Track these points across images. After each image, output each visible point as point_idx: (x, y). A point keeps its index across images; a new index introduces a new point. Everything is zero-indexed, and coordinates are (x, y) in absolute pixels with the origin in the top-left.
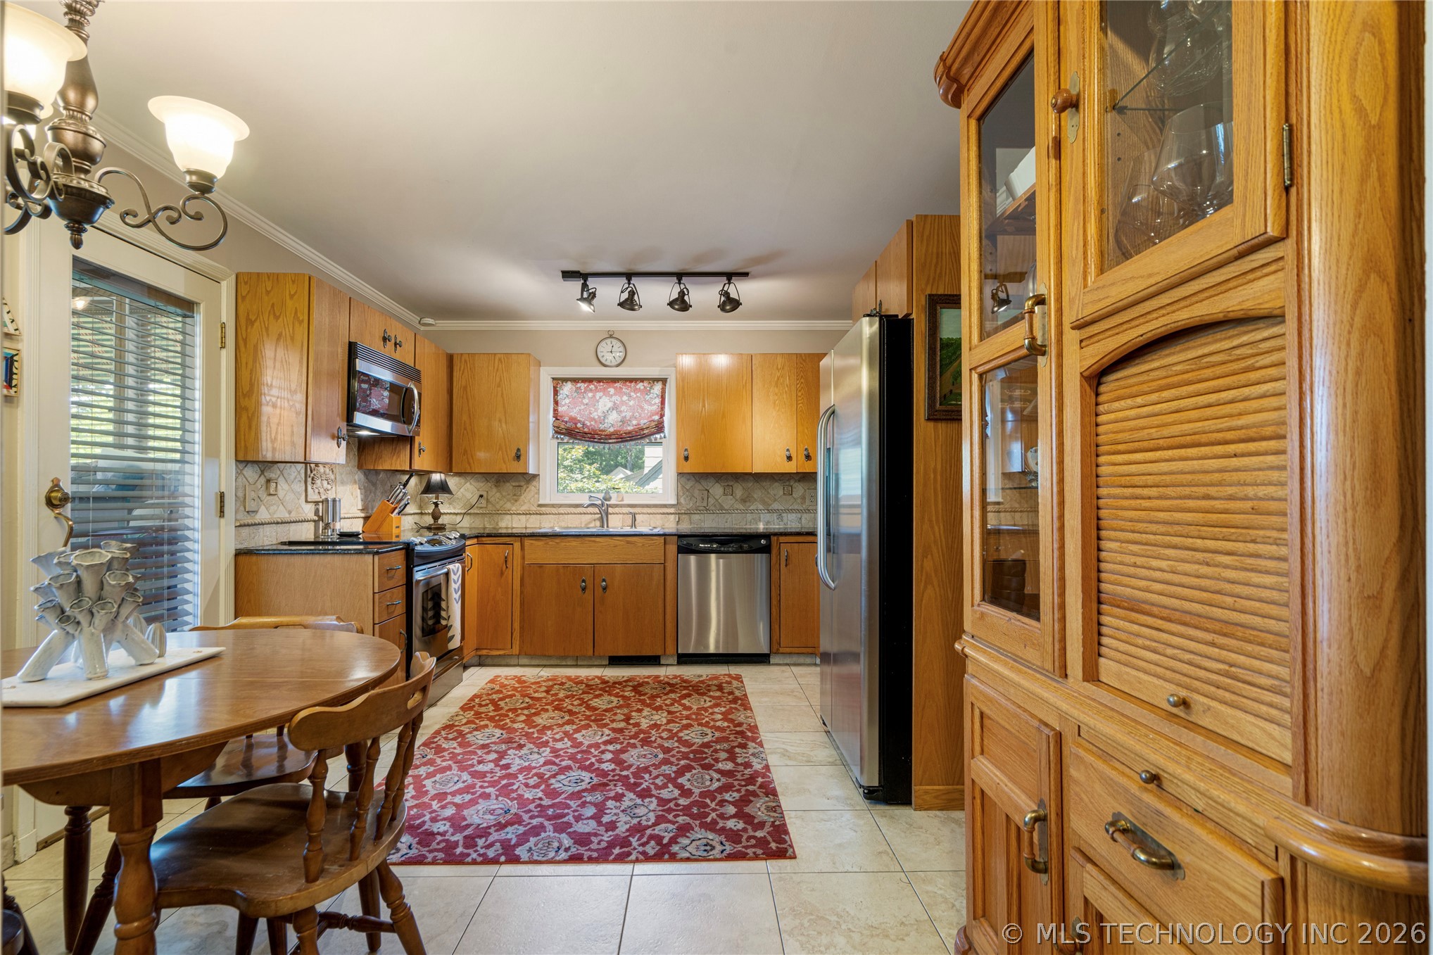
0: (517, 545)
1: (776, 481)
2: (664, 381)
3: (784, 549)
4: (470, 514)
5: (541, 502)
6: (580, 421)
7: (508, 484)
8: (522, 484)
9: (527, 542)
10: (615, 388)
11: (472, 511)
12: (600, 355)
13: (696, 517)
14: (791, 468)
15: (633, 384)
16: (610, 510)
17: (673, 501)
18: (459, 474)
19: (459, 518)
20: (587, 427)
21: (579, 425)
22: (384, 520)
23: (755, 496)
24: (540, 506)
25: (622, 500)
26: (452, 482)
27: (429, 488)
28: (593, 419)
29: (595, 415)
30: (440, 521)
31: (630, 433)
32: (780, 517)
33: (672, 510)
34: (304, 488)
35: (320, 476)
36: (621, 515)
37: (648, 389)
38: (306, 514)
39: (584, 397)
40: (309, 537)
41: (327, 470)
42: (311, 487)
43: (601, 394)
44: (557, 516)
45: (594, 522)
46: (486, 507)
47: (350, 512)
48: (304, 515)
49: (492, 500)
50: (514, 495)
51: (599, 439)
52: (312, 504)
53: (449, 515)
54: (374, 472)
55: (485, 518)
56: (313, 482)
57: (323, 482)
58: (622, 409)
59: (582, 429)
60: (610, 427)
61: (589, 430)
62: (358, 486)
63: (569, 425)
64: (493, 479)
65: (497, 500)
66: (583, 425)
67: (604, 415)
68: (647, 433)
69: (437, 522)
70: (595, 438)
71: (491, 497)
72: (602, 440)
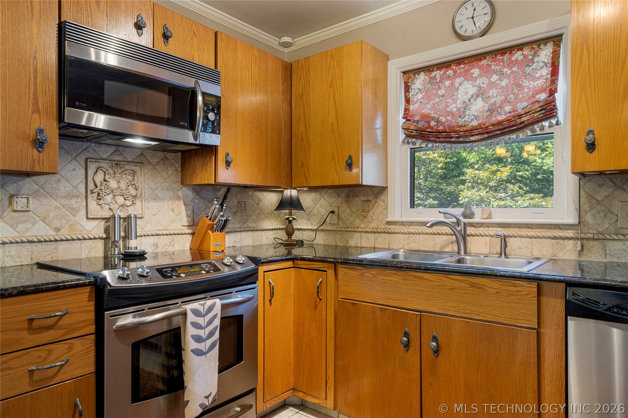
0: (331, 272)
2: (557, 39)
4: (322, 230)
5: (390, 219)
6: (433, 118)
7: (357, 199)
8: (371, 198)
9: (341, 270)
10: (481, 68)
11: (324, 227)
12: (458, 26)
15: (506, 57)
16: (470, 230)
17: (572, 219)
18: (313, 189)
19: (314, 235)
20: (442, 124)
21: (433, 123)
22: (205, 237)
24: (389, 223)
25: (490, 217)
26: (307, 199)
27: (283, 204)
28: (451, 113)
29: (453, 108)
30: (294, 237)
33: (571, 233)
34: (84, 203)
35: (110, 192)
36: (488, 238)
37: (530, 57)
38: (89, 231)
39: (440, 88)
40: (94, 256)
41: (123, 185)
42: (95, 203)
43: (462, 79)
44: (407, 236)
45: (451, 246)
46: (338, 224)
47: (169, 228)
48: (86, 232)
49: (342, 216)
50: (363, 211)
51: (458, 137)
52: (100, 220)
53: (306, 231)
54: (210, 188)
55: (337, 236)
56: (99, 198)
57: (117, 198)
58: (490, 94)
59: (436, 127)
60: (472, 120)
61: (445, 127)
62: (182, 202)
63: (420, 125)
64: (344, 194)
65: (347, 216)
66: (438, 121)
67: (465, 105)
68: (526, 123)
69: (291, 238)
70: (452, 137)
71: (342, 213)
72: (461, 139)
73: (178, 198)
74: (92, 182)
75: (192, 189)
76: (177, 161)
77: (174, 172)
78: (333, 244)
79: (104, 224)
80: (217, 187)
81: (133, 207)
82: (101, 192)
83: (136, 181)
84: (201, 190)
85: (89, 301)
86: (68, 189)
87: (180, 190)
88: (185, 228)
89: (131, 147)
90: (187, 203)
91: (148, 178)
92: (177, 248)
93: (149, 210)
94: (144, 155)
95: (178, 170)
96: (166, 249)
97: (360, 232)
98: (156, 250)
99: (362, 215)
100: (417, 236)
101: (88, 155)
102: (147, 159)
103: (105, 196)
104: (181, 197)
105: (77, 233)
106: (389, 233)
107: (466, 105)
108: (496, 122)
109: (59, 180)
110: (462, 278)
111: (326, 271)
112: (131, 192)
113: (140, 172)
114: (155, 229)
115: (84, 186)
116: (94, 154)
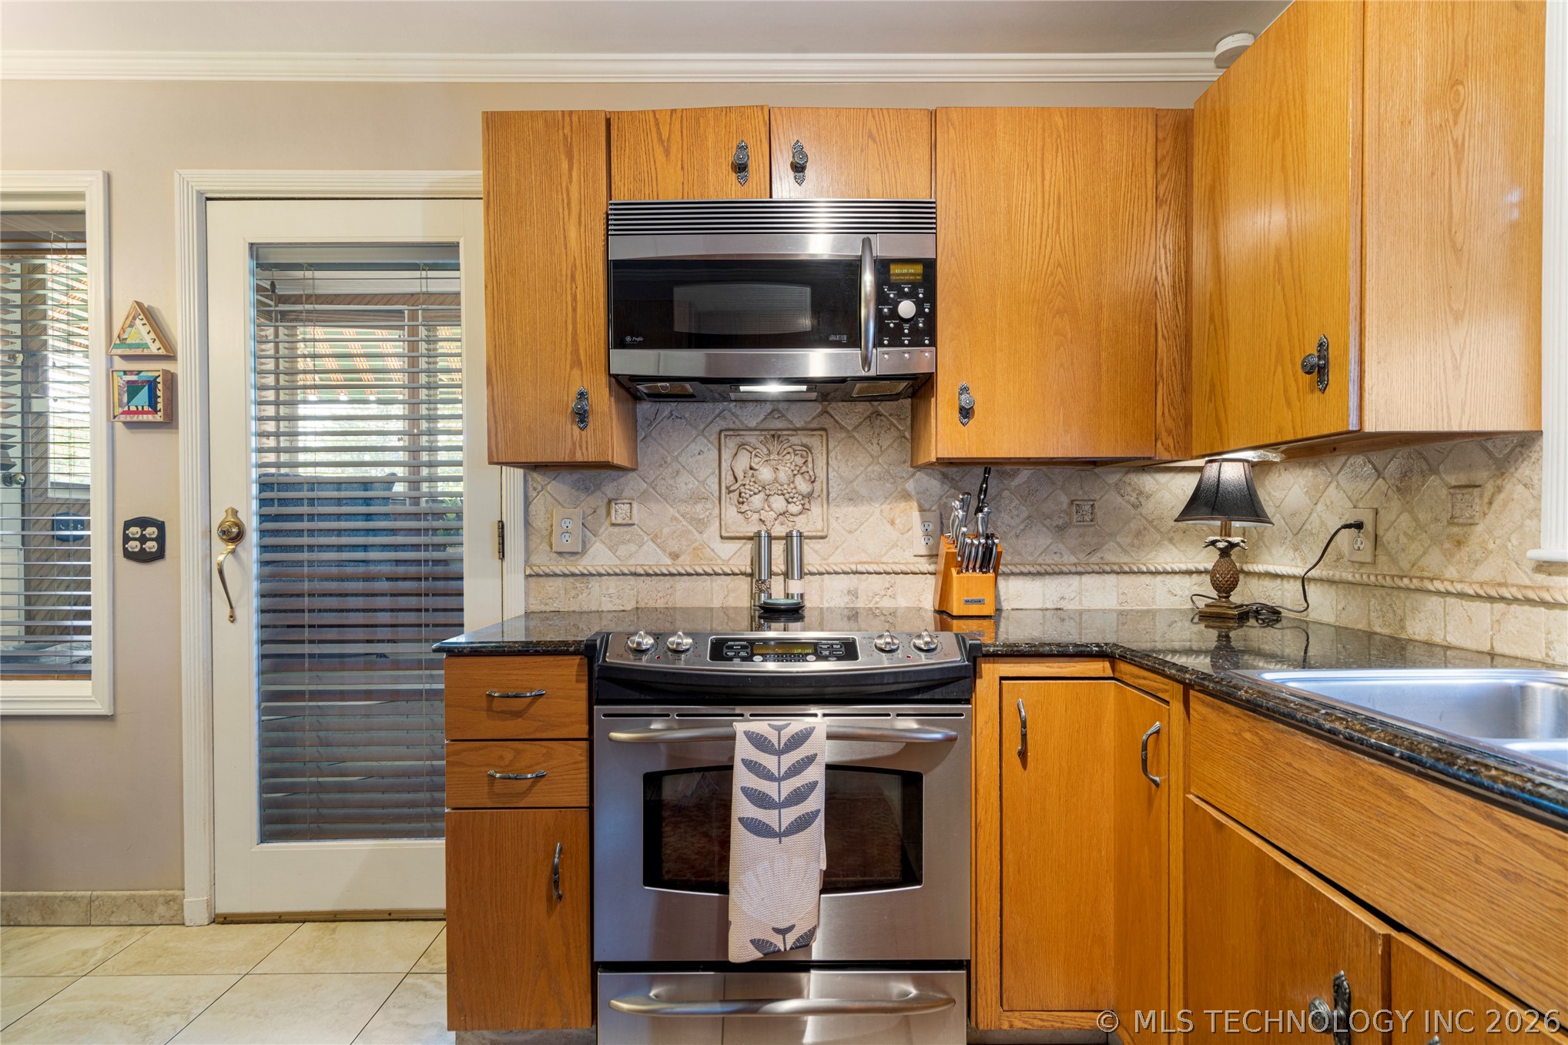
0: (1177, 708)
5: (1549, 551)
7: (1434, 481)
8: (1481, 477)
9: (1198, 708)
11: (1331, 573)
24: (1545, 567)
26: (1293, 488)
27: (1204, 505)
34: (716, 511)
35: (760, 488)
38: (723, 560)
40: (734, 605)
41: (783, 476)
42: (735, 509)
47: (884, 560)
48: (719, 562)
49: (1387, 537)
50: (1452, 521)
52: (744, 541)
55: (1373, 601)
56: (741, 500)
57: (772, 499)
62: (915, 505)
64: (1393, 467)
65: (1403, 539)
69: (1228, 597)
71: (1387, 530)
73: (906, 496)
74: (731, 472)
75: (938, 477)
76: (902, 417)
77: (894, 441)
78: (1360, 626)
79: (751, 548)
81: (805, 516)
82: (744, 490)
83: (810, 465)
84: (962, 477)
85: (578, 681)
86: (690, 486)
87: (909, 479)
88: (923, 560)
89: (759, 400)
90: (927, 506)
91: (836, 458)
92: (902, 602)
93: (840, 521)
94: (827, 412)
95: (905, 437)
96: (877, 603)
97: (1438, 593)
98: (853, 602)
99: (1449, 537)
101: (723, 424)
102: (835, 420)
103: (751, 496)
104: (913, 493)
105: (704, 563)
106: (1546, 604)
109: (678, 472)
111: (1167, 703)
112: (799, 487)
113: (820, 448)
114: (852, 560)
115: (717, 480)
116: (734, 422)
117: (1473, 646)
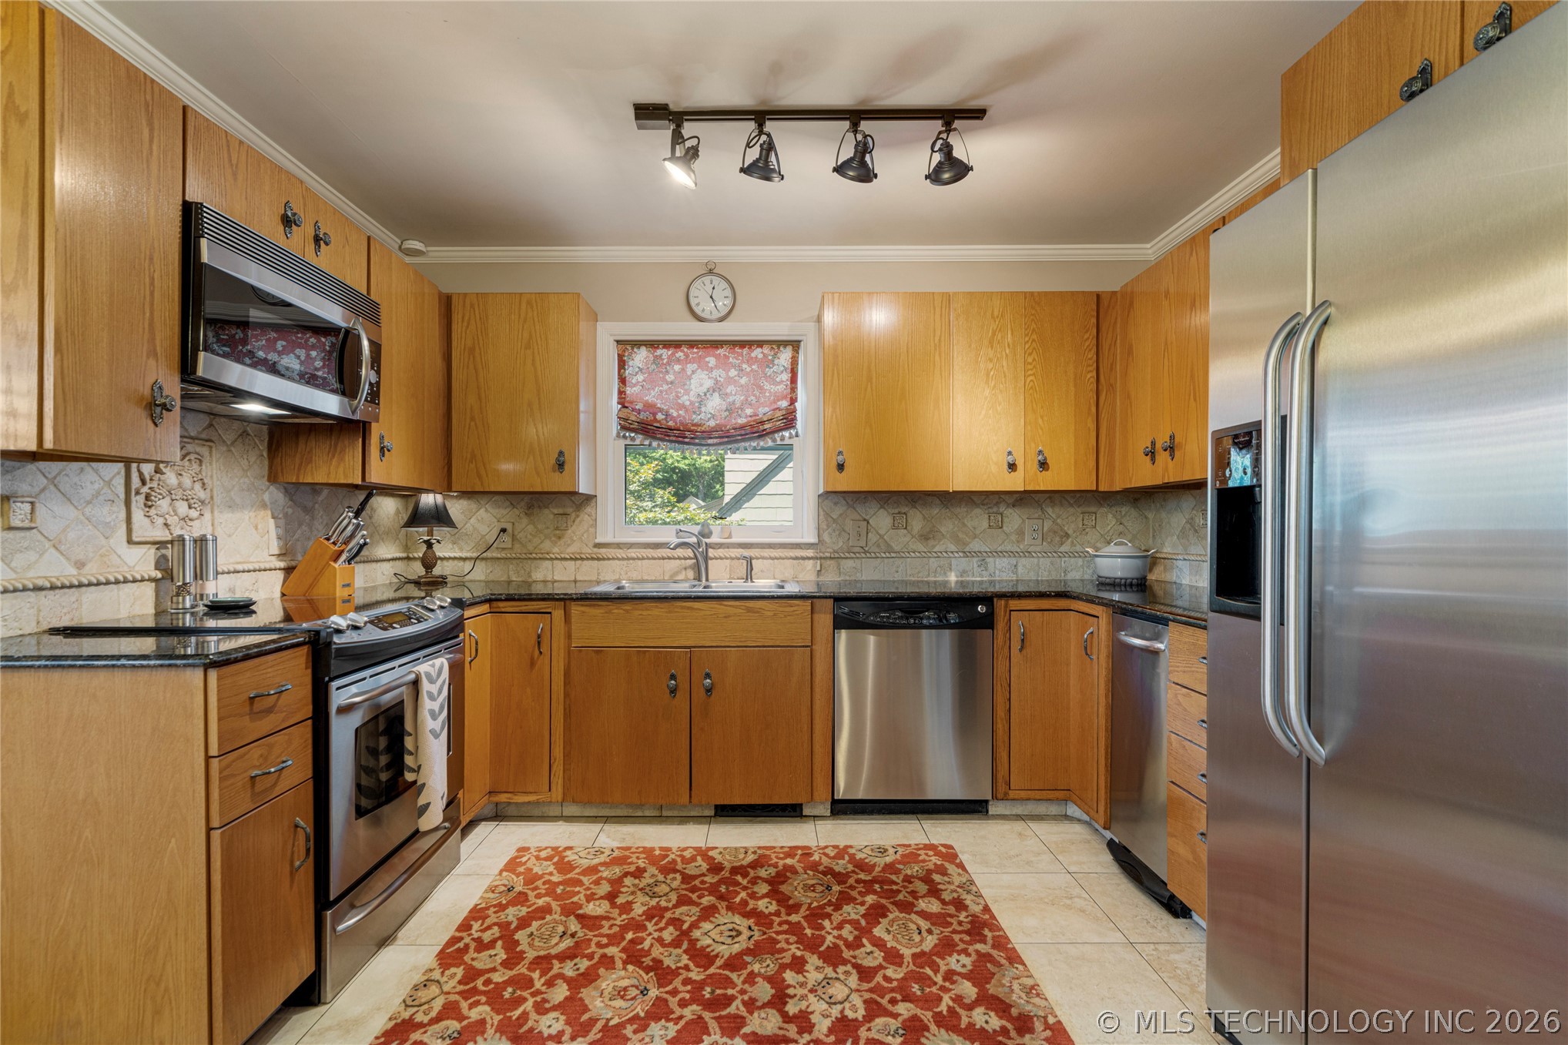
0: (558, 614)
1: (977, 505)
2: (795, 345)
3: (1019, 622)
4: (483, 559)
5: (599, 540)
6: (661, 410)
7: (546, 511)
8: (569, 510)
9: (576, 609)
10: (717, 357)
11: (488, 554)
12: (693, 302)
13: (850, 563)
14: (1015, 483)
15: (745, 351)
16: (711, 553)
17: (813, 539)
18: (466, 495)
19: (468, 566)
20: (673, 419)
21: (660, 416)
22: (321, 572)
23: (943, 530)
24: (598, 546)
25: (729, 536)
26: (456, 509)
27: (417, 518)
28: (682, 406)
29: (685, 400)
30: (437, 571)
31: (742, 427)
32: (983, 564)
33: (810, 553)
34: (123, 515)
35: (167, 492)
36: (728, 561)
37: (770, 358)
38: (129, 567)
39: (667, 372)
40: (140, 613)
41: (186, 480)
42: (142, 513)
43: (695, 366)
44: (625, 562)
45: (684, 573)
46: (511, 549)
47: (251, 559)
48: (126, 568)
49: (520, 536)
50: (557, 528)
51: (692, 438)
52: (149, 546)
53: (450, 561)
54: (308, 488)
55: (511, 566)
56: (150, 503)
57: (177, 503)
58: (728, 391)
59: (664, 422)
60: (709, 419)
61: (676, 423)
62: (269, 513)
63: (643, 416)
64: (523, 504)
65: (529, 537)
66: (667, 415)
67: (699, 400)
68: (768, 430)
69: (431, 572)
70: (686, 437)
71: (520, 532)
72: (697, 441)
73: (264, 506)
74: (138, 476)
75: (283, 490)
76: (262, 438)
77: (258, 459)
78: (502, 578)
79: (155, 553)
80: (318, 487)
81: (201, 520)
82: (153, 493)
83: (204, 474)
85: (306, 668)
86: (96, 485)
87: (266, 490)
88: (273, 558)
90: (276, 515)
91: (221, 469)
92: (261, 595)
93: (223, 525)
94: (213, 426)
95: (264, 456)
97: (552, 559)
99: (555, 535)
100: (639, 562)
102: (220, 433)
103: (158, 499)
104: (269, 503)
105: (112, 570)
106: (598, 559)
107: (702, 400)
108: (738, 426)
110: (737, 603)
111: (550, 613)
112: (198, 494)
113: (209, 457)
114: (231, 561)
115: (122, 481)
117: (567, 579)
